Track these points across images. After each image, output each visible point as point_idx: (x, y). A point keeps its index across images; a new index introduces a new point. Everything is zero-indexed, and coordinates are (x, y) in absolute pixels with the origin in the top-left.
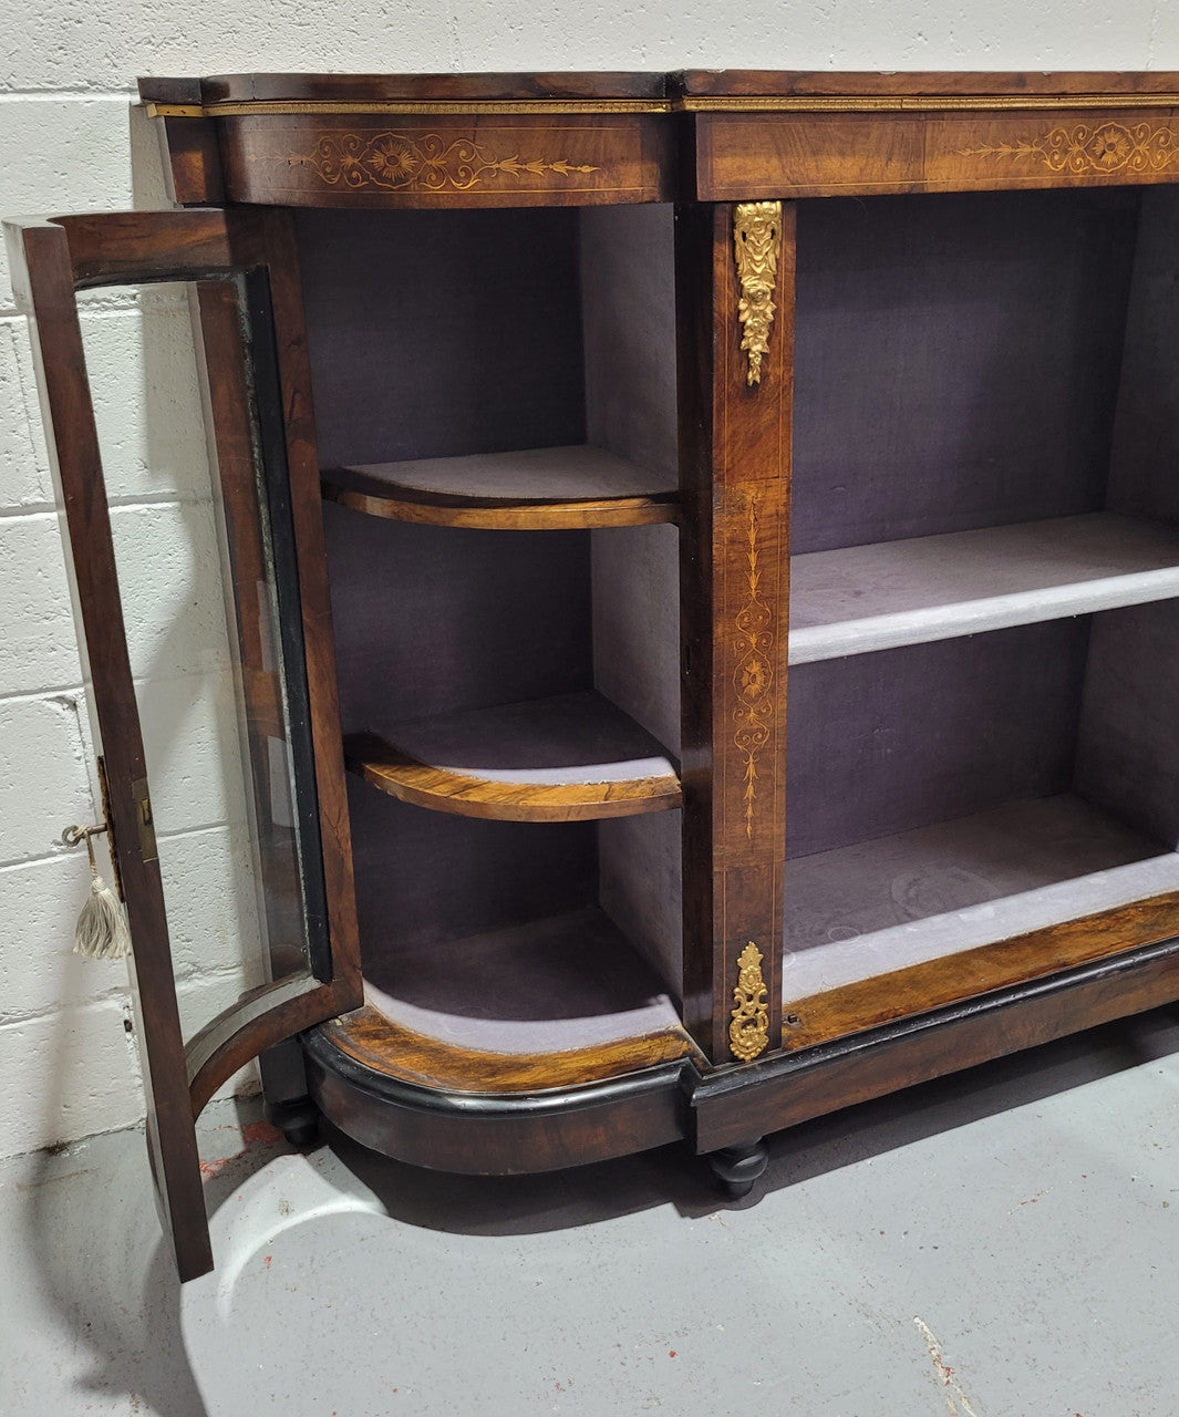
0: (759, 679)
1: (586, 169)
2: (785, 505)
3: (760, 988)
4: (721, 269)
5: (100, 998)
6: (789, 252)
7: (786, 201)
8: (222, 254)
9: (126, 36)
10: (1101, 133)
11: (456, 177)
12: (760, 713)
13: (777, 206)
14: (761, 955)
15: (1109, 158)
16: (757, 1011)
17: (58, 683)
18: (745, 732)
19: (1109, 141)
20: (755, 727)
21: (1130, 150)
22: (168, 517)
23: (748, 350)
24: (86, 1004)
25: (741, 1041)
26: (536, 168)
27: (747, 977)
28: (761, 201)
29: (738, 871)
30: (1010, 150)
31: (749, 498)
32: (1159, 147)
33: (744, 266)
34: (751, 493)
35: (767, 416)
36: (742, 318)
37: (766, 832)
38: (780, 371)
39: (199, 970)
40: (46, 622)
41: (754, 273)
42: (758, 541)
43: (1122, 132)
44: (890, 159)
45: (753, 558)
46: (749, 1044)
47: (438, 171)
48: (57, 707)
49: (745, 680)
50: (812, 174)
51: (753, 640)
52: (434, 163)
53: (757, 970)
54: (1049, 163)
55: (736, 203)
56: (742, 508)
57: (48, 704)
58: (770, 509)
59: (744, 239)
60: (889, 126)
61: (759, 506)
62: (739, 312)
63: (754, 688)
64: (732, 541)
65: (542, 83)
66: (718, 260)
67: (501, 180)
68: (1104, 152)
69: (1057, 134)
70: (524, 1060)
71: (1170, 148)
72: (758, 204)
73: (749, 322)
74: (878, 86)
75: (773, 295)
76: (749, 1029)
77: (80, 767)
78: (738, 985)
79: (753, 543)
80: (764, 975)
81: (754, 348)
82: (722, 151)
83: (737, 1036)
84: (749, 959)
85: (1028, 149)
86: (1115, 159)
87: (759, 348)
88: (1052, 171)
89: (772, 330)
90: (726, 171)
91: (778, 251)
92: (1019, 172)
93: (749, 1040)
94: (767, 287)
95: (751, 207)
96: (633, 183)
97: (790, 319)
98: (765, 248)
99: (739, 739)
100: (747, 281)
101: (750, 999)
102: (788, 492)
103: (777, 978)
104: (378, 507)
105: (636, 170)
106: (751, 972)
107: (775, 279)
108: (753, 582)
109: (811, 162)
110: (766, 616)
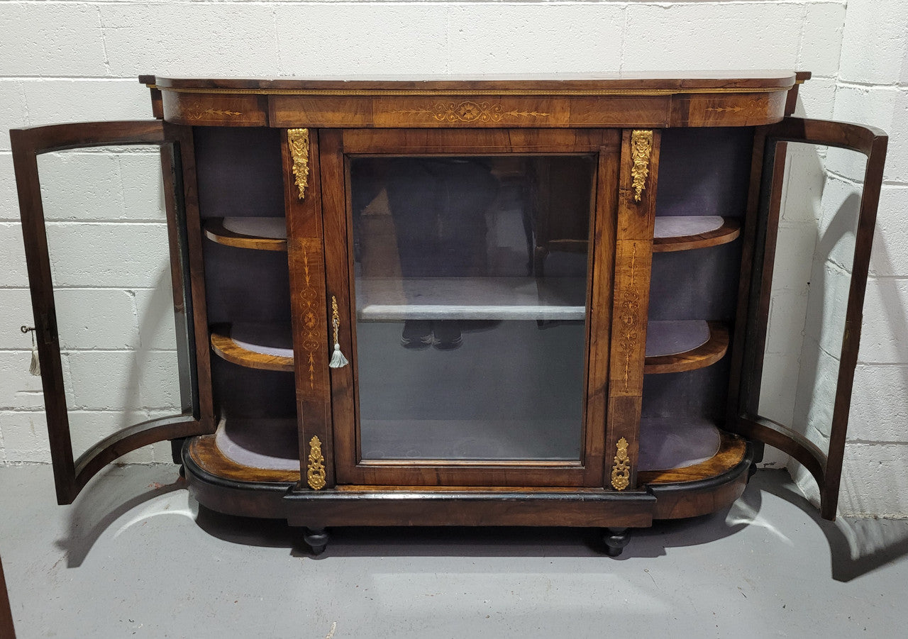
0: (313, 320)
1: (237, 114)
2: (320, 249)
3: (320, 458)
4: (284, 153)
5: (140, 410)
6: (314, 147)
7: (311, 129)
8: (161, 136)
10: (463, 106)
11: (196, 115)
12: (314, 335)
13: (305, 130)
14: (321, 443)
15: (468, 116)
16: (320, 468)
17: (128, 285)
18: (307, 342)
19: (467, 109)
20: (312, 341)
21: (479, 113)
23: (298, 185)
24: (135, 410)
25: (313, 480)
26: (220, 113)
27: (314, 451)
28: (298, 128)
29: (308, 403)
30: (416, 112)
31: (303, 244)
32: (495, 112)
33: (293, 153)
34: (304, 242)
35: (309, 212)
36: (294, 173)
37: (320, 388)
38: (313, 195)
41: (298, 156)
42: (308, 262)
43: (474, 105)
44: (356, 114)
45: (307, 269)
47: (191, 112)
48: (129, 294)
49: (306, 320)
50: (320, 118)
51: (309, 304)
53: (319, 449)
54: (436, 117)
55: (287, 128)
56: (301, 248)
57: (126, 293)
58: (314, 250)
59: (293, 142)
60: (355, 101)
61: (310, 247)
62: (292, 171)
63: (311, 324)
64: (296, 261)
66: (283, 149)
67: (209, 116)
68: (465, 113)
69: (439, 105)
70: (242, 467)
71: (502, 113)
73: (297, 174)
74: (344, 86)
75: (308, 164)
76: (316, 476)
77: (136, 318)
78: (310, 454)
79: (306, 263)
80: (323, 453)
81: (300, 185)
82: (280, 109)
83: (311, 477)
84: (315, 443)
85: (424, 111)
86: (472, 117)
87: (303, 184)
88: (438, 120)
89: (309, 177)
90: (281, 116)
91: (308, 147)
92: (420, 121)
93: (317, 481)
94: (305, 161)
95: (294, 130)
96: (256, 119)
97: (317, 175)
98: (302, 146)
99: (305, 345)
100: (295, 158)
101: (316, 461)
102: (321, 244)
103: (330, 456)
104: (211, 236)
105: (256, 114)
106: (316, 449)
107: (309, 158)
108: (307, 279)
109: (319, 114)
110: (314, 294)
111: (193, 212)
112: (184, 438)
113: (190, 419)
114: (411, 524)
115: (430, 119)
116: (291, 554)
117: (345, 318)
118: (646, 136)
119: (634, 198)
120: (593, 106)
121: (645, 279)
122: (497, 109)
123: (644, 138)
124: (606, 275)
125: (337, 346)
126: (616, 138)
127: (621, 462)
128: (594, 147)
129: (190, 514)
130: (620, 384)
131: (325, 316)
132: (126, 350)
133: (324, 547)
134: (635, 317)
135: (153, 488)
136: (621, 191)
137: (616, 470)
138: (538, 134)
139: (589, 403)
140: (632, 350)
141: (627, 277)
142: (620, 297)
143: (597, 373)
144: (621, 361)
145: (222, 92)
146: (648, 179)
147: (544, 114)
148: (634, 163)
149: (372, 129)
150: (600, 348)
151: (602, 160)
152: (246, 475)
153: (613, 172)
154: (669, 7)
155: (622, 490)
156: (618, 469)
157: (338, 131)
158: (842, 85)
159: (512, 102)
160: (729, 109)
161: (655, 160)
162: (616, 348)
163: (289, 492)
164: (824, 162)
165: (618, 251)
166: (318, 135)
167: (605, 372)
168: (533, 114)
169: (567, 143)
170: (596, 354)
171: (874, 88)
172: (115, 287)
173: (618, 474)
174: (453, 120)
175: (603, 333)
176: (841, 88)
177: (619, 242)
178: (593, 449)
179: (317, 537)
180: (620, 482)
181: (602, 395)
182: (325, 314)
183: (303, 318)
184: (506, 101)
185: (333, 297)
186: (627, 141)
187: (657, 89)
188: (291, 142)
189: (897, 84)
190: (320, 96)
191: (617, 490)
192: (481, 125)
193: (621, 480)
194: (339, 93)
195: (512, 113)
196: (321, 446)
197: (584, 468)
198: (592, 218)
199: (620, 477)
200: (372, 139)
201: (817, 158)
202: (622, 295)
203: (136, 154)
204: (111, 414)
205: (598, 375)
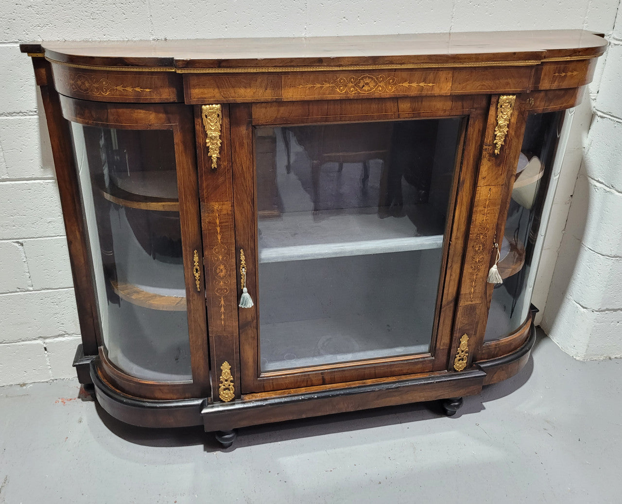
0: (224, 271)
1: (148, 90)
2: (231, 211)
3: (230, 378)
4: (198, 127)
5: (35, 339)
6: (226, 121)
7: (223, 105)
9: (31, 24)
10: (362, 79)
11: (103, 91)
12: (225, 283)
13: (219, 106)
14: (230, 366)
15: (366, 88)
16: (229, 385)
17: (16, 237)
18: (219, 289)
19: (366, 82)
20: (223, 288)
21: (376, 85)
22: (51, 185)
23: (211, 156)
24: (31, 341)
25: (224, 395)
26: (129, 89)
27: (225, 374)
28: (212, 104)
29: (219, 337)
30: (320, 85)
31: (215, 208)
32: (389, 84)
33: (207, 127)
34: (216, 206)
35: (221, 180)
36: (207, 145)
37: (230, 324)
38: (225, 164)
39: (67, 334)
40: (12, 217)
41: (211, 130)
42: (220, 223)
43: (372, 78)
44: (266, 89)
45: (218, 229)
46: (227, 396)
47: (97, 88)
48: (17, 245)
49: (218, 271)
50: (233, 95)
51: (220, 257)
52: (96, 85)
53: (229, 371)
54: (338, 90)
55: (201, 105)
56: (213, 211)
57: (14, 244)
58: (225, 212)
59: (206, 117)
60: (265, 78)
61: (221, 210)
62: (206, 143)
63: (222, 274)
64: (209, 223)
65: (126, 61)
66: (197, 124)
67: (118, 92)
68: (364, 86)
69: (341, 79)
71: (395, 84)
72: (211, 105)
73: (210, 146)
74: (257, 64)
75: (220, 137)
76: (227, 391)
77: (25, 265)
78: (221, 376)
80: (232, 373)
81: (213, 156)
82: (195, 87)
83: (222, 393)
84: (226, 367)
85: (329, 85)
86: (369, 89)
87: (215, 155)
88: (340, 92)
89: (221, 149)
90: (196, 94)
91: (221, 122)
92: (324, 94)
94: (217, 134)
95: (208, 106)
96: (166, 95)
97: (229, 145)
98: (215, 121)
99: (217, 291)
100: (209, 132)
101: (226, 381)
102: (232, 206)
103: (238, 375)
105: (167, 90)
106: (227, 372)
107: (221, 131)
108: (219, 237)
109: (232, 90)
110: (225, 249)
115: (333, 91)
117: (251, 266)
118: (510, 101)
119: (494, 152)
120: (471, 76)
121: (495, 216)
122: (391, 81)
123: (508, 102)
124: (464, 214)
125: (245, 289)
126: (484, 103)
127: (462, 351)
128: (466, 111)
130: (468, 296)
131: (235, 267)
134: (484, 245)
135: (61, 404)
136: (485, 147)
137: (458, 358)
138: (422, 102)
139: (442, 312)
140: (479, 270)
141: (481, 216)
142: (474, 231)
143: (450, 289)
144: (470, 279)
145: (132, 70)
146: (506, 136)
147: (431, 85)
148: (497, 123)
149: (280, 103)
150: (453, 271)
151: (471, 122)
153: (479, 131)
155: (461, 371)
156: (460, 356)
157: (248, 105)
159: (405, 75)
160: (569, 74)
161: (513, 120)
162: (467, 269)
164: (593, 104)
165: (477, 196)
166: (230, 110)
167: (455, 289)
168: (422, 84)
169: (444, 109)
170: (451, 275)
173: (459, 360)
174: (352, 92)
175: (458, 260)
177: (479, 188)
178: (442, 344)
179: (228, 436)
180: (459, 365)
181: (452, 305)
182: (235, 264)
183: (216, 269)
184: (399, 73)
185: (242, 250)
186: (494, 105)
187: (526, 60)
190: (234, 73)
191: (458, 371)
192: (376, 95)
193: (461, 364)
194: (252, 70)
195: (404, 84)
196: (230, 369)
197: (434, 358)
198: (457, 169)
199: (461, 362)
200: (278, 111)
201: (589, 101)
202: (476, 230)
203: (12, 118)
204: (8, 346)
205: (450, 291)
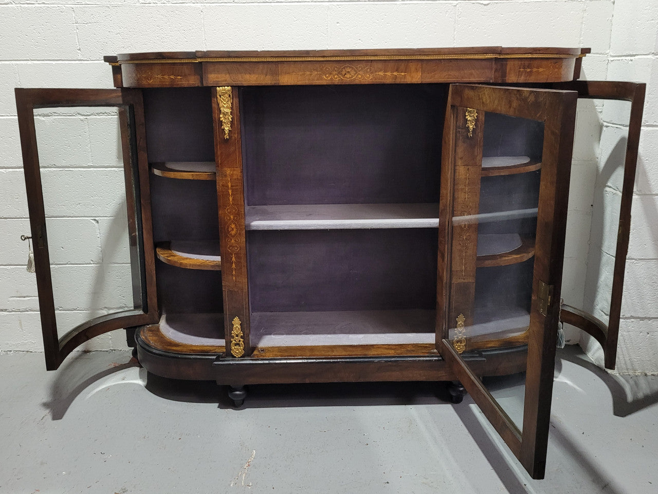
0: (235, 230)
1: (179, 77)
2: (240, 176)
3: (240, 333)
4: (214, 105)
5: (102, 309)
6: (235, 101)
7: (233, 87)
8: (120, 101)
10: (344, 68)
11: (148, 79)
12: (236, 241)
13: (229, 88)
14: (241, 322)
15: (348, 76)
16: (240, 341)
17: (94, 215)
18: (231, 246)
19: (347, 71)
20: (234, 245)
21: (356, 74)
23: (224, 129)
24: (98, 310)
25: (235, 350)
26: (166, 77)
27: (236, 328)
28: (224, 86)
29: (231, 292)
30: (310, 73)
31: (228, 173)
32: (367, 72)
33: (221, 105)
34: (228, 171)
35: (232, 149)
36: (221, 120)
37: (240, 280)
38: (236, 136)
41: (224, 107)
42: (231, 186)
43: (352, 68)
44: (266, 75)
45: (230, 191)
47: (145, 78)
48: (94, 222)
49: (230, 229)
50: (240, 79)
51: (232, 217)
52: (144, 75)
53: (239, 327)
54: (324, 77)
55: (216, 87)
56: (226, 176)
57: (91, 221)
58: (235, 177)
60: (266, 66)
61: (232, 176)
62: (220, 118)
63: (233, 233)
64: (223, 185)
66: (213, 103)
67: (158, 80)
68: (346, 74)
69: (327, 68)
71: (372, 73)
73: (223, 121)
74: (258, 54)
75: (231, 113)
76: (237, 347)
77: (99, 240)
78: (233, 330)
79: (230, 187)
80: (242, 329)
81: (226, 128)
82: (211, 73)
83: (233, 348)
84: (236, 322)
85: (316, 73)
86: (350, 76)
87: (227, 128)
88: (326, 79)
89: (232, 123)
90: (212, 78)
91: (231, 101)
92: (313, 80)
93: (237, 351)
94: (229, 111)
95: (221, 88)
96: (192, 81)
97: (238, 120)
98: (227, 100)
99: (229, 248)
100: (222, 109)
101: (237, 336)
102: (241, 172)
103: (247, 331)
104: (157, 172)
105: (193, 77)
106: (237, 327)
107: (232, 108)
108: (231, 199)
109: (240, 76)
110: (236, 210)
111: (143, 157)
112: (136, 327)
113: (141, 312)
114: (307, 381)
115: (321, 78)
116: (218, 407)
119: (467, 135)
120: (438, 67)
121: (476, 195)
122: (369, 70)
127: (460, 333)
129: (142, 383)
130: (459, 274)
131: (244, 227)
132: (91, 264)
133: (243, 401)
135: (112, 366)
136: (459, 129)
137: (456, 339)
140: (467, 248)
141: (463, 194)
142: (458, 208)
144: (460, 256)
145: (168, 62)
146: (477, 120)
147: (403, 74)
152: (185, 349)
154: (488, 4)
155: (460, 354)
158: (612, 59)
159: (380, 65)
160: (535, 70)
162: (456, 247)
163: (217, 359)
164: (601, 116)
165: (457, 174)
166: (239, 91)
168: (395, 73)
171: (637, 57)
172: (84, 217)
173: (458, 342)
174: (337, 79)
176: (612, 61)
177: (457, 168)
179: (238, 393)
180: (459, 348)
182: (244, 224)
183: (228, 228)
184: (375, 65)
187: (484, 54)
188: (219, 97)
189: (653, 53)
190: (240, 62)
192: (357, 82)
193: (459, 346)
194: (254, 60)
195: (380, 73)
196: (240, 325)
199: (459, 344)
201: (596, 113)
203: (99, 117)
204: (80, 313)
